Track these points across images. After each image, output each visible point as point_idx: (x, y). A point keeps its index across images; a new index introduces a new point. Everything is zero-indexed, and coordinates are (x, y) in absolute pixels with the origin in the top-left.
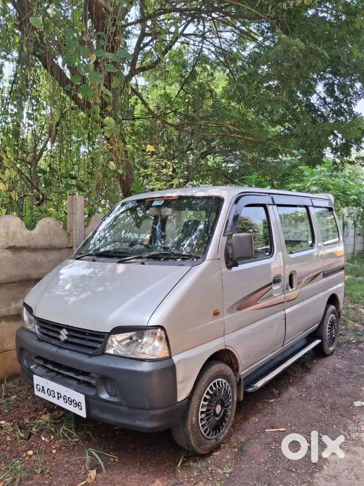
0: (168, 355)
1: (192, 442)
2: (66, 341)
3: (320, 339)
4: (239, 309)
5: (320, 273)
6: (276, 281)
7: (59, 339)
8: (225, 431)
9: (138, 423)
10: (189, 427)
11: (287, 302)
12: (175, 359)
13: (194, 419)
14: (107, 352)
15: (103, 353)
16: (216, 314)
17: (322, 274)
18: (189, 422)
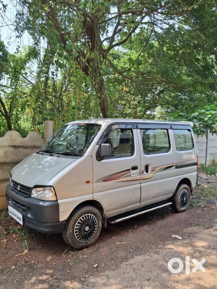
0: (56, 199)
1: (70, 241)
2: (19, 191)
3: (172, 202)
4: (104, 181)
5: (174, 165)
6: (135, 168)
7: (17, 189)
8: (92, 240)
9: (41, 229)
10: (68, 234)
11: (142, 180)
12: (59, 202)
13: (71, 231)
14: (32, 196)
15: (30, 197)
16: (88, 182)
17: (175, 166)
18: (68, 232)
